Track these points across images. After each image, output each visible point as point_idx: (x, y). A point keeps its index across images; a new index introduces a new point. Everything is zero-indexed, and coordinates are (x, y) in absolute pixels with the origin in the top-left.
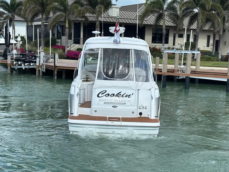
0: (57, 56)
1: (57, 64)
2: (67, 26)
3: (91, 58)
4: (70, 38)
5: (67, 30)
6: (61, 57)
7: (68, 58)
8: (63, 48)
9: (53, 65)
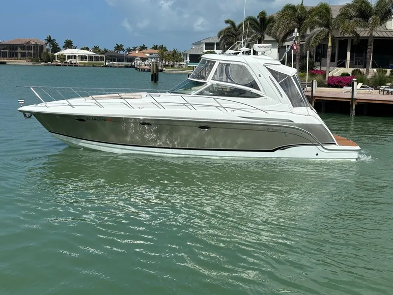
0: (315, 84)
1: (315, 94)
2: (330, 44)
3: (360, 85)
4: (332, 60)
5: (329, 50)
6: (320, 85)
7: (329, 86)
8: (324, 74)
9: (310, 94)
